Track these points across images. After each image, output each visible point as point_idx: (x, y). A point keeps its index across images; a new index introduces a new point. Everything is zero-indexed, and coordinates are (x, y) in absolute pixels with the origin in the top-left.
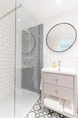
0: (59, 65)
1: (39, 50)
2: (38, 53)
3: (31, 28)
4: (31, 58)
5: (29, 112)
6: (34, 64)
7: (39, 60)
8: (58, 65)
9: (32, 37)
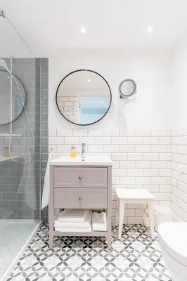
0: (83, 151)
1: (38, 117)
2: (34, 125)
3: (14, 59)
4: (15, 135)
5: (21, 259)
6: (24, 152)
7: (38, 141)
8: (81, 151)
9: (17, 82)
